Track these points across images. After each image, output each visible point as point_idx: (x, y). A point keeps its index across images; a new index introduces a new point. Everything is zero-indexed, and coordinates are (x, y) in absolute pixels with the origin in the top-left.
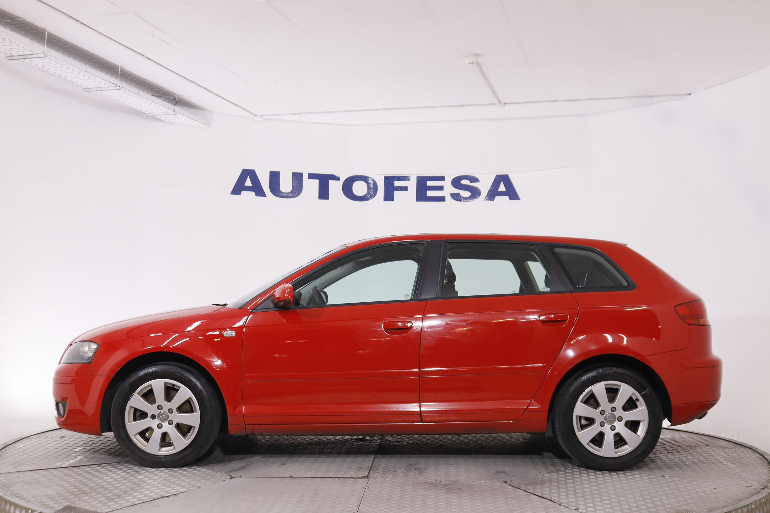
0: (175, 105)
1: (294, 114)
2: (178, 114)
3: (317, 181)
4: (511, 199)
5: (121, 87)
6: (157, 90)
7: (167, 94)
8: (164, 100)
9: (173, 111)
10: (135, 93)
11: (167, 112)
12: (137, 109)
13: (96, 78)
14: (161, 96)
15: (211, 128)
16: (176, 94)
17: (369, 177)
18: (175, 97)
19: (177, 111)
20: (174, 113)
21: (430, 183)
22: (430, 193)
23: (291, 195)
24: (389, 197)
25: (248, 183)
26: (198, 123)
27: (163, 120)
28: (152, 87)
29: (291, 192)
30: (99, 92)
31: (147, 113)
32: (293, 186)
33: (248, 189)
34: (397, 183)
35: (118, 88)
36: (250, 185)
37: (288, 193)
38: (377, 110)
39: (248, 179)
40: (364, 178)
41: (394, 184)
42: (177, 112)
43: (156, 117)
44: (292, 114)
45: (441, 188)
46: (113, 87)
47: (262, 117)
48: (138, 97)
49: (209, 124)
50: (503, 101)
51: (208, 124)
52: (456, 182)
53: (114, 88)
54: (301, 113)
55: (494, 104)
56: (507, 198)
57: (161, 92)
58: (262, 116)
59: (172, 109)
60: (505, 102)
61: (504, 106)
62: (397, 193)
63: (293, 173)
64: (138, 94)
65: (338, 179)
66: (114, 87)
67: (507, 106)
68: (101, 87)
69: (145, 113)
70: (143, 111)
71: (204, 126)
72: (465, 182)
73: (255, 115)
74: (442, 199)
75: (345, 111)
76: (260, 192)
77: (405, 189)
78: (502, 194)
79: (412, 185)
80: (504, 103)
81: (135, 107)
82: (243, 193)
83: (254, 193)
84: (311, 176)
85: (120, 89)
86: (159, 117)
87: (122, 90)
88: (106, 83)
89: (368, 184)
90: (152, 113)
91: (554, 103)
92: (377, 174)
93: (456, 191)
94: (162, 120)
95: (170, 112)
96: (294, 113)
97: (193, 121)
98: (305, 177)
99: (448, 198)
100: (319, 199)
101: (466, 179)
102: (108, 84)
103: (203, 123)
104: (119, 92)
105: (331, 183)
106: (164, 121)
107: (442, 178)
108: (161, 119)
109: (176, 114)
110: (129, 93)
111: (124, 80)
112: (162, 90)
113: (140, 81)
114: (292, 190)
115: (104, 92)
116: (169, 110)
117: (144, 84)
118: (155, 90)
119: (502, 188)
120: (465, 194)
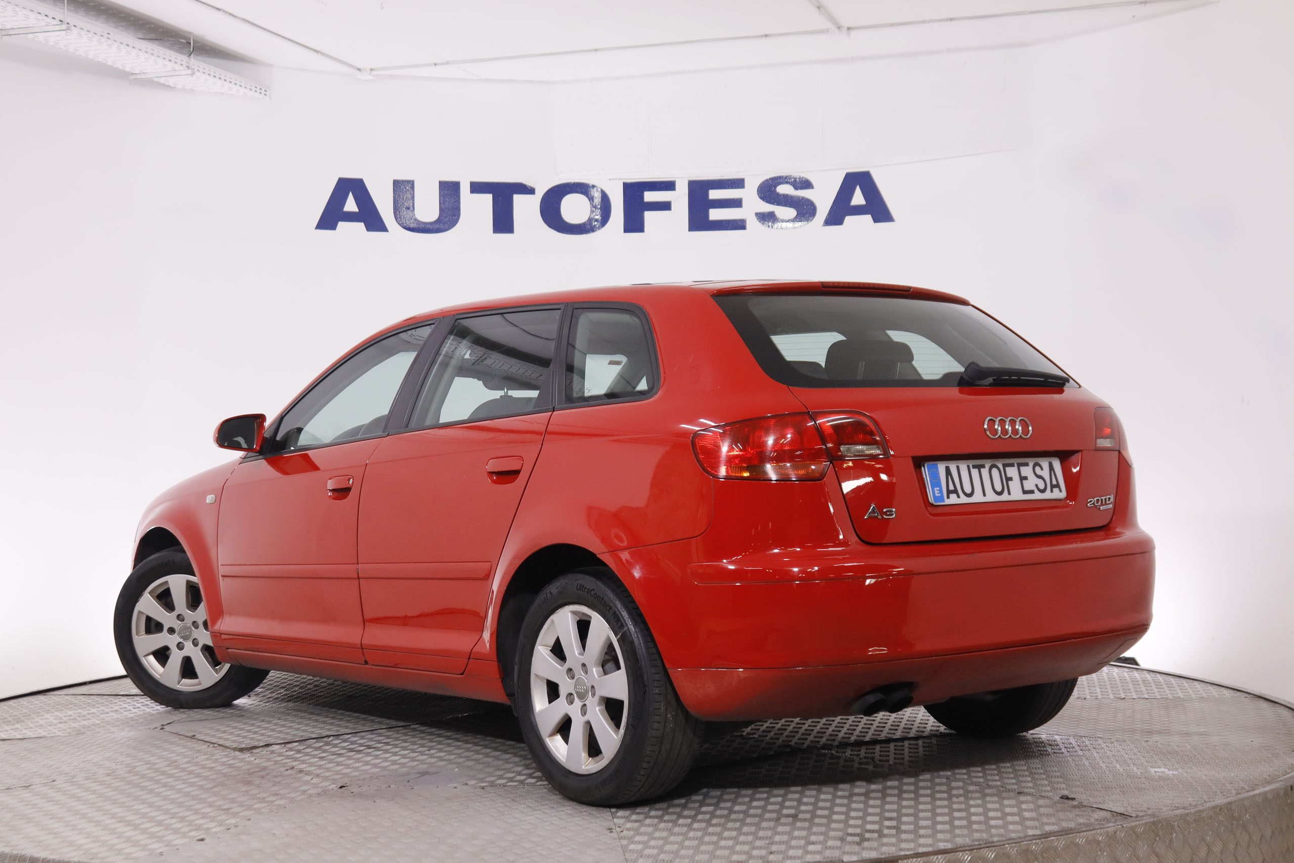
0: (190, 55)
1: (435, 64)
2: (197, 73)
3: (488, 199)
4: (876, 220)
5: (71, 24)
6: (152, 26)
7: (173, 34)
8: (171, 48)
9: (186, 68)
10: (102, 36)
11: (175, 70)
12: (115, 66)
13: (17, 9)
14: (160, 40)
15: (271, 98)
16: (191, 33)
17: (594, 186)
18: (190, 39)
19: (196, 68)
20: (189, 72)
21: (714, 194)
22: (715, 214)
23: (437, 226)
24: (634, 224)
25: (351, 205)
26: (242, 90)
27: (172, 85)
28: (141, 22)
29: (438, 221)
30: (31, 36)
31: (136, 74)
32: (441, 209)
33: (351, 217)
34: (650, 196)
35: (64, 27)
36: (356, 209)
37: (431, 223)
38: (596, 50)
39: (351, 196)
40: (582, 188)
41: (642, 197)
42: (196, 70)
43: (156, 80)
44: (430, 65)
45: (736, 203)
46: (54, 25)
47: (374, 73)
48: (110, 42)
49: (265, 91)
50: (846, 23)
51: (263, 91)
52: (768, 191)
53: (57, 28)
54: (447, 63)
55: (827, 31)
56: (868, 218)
57: (161, 30)
58: (371, 70)
59: (184, 63)
60: (849, 25)
61: (849, 34)
62: (650, 217)
63: (440, 182)
64: (108, 36)
65: (530, 191)
66: (57, 25)
67: (853, 33)
68: (33, 27)
69: (132, 74)
70: (128, 69)
71: (257, 95)
72: (784, 189)
73: (359, 70)
74: (739, 225)
75: (533, 56)
76: (374, 222)
77: (665, 206)
78: (858, 211)
79: (680, 199)
80: (848, 29)
81: (110, 63)
82: (341, 225)
83: (362, 224)
84: (477, 188)
85: (68, 29)
86: (162, 80)
87: (75, 31)
88: (40, 17)
89: (591, 199)
90: (147, 73)
91: (949, 22)
92: (610, 179)
93: (767, 208)
94: (169, 86)
95: (181, 70)
96: (436, 61)
97: (232, 85)
98: (465, 189)
99: (753, 223)
100: (494, 232)
101: (787, 183)
102: (42, 20)
103: (254, 89)
104: (66, 35)
105: (518, 199)
106: (174, 88)
107: (738, 183)
108: (167, 84)
109: (193, 74)
110: (90, 35)
111: (83, 9)
112: (163, 27)
113: (115, 11)
114: (439, 218)
115: (41, 36)
116: (177, 67)
117: (123, 15)
118: (148, 26)
119: (858, 199)
120: (785, 213)
